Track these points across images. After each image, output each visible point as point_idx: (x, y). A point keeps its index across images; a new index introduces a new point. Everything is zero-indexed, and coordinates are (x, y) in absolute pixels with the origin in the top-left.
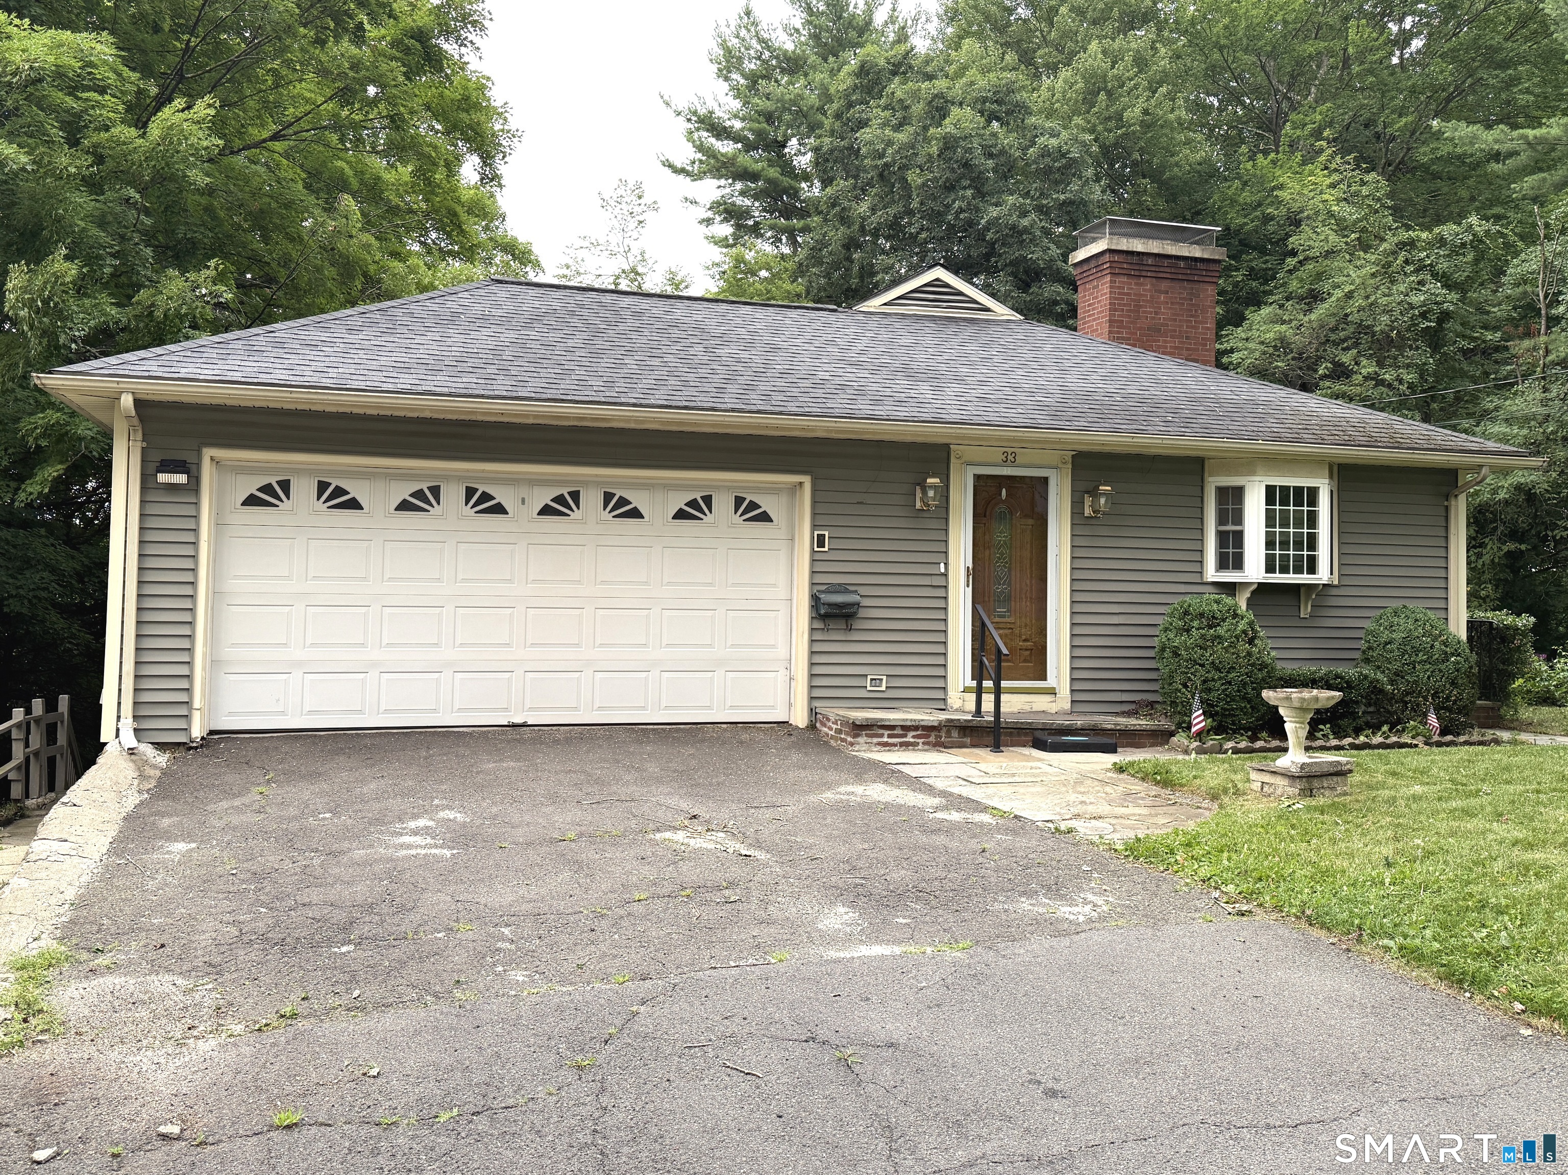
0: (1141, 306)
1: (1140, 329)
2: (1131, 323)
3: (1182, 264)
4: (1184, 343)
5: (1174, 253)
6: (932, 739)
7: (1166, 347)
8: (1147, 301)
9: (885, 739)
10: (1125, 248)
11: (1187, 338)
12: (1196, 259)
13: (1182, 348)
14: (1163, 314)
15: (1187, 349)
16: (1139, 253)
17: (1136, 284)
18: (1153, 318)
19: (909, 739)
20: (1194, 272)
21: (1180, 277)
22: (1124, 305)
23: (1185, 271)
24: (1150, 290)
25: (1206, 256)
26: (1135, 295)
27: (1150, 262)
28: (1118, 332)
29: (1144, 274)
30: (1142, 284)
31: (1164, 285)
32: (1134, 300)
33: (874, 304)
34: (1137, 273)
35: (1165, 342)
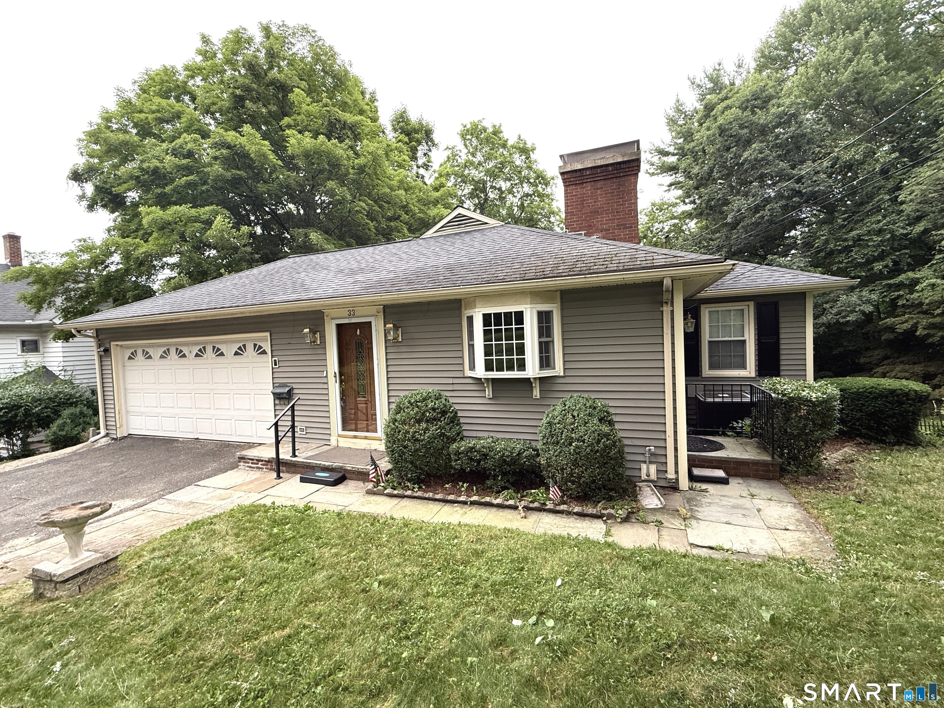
0: (585, 200)
1: (584, 214)
2: (578, 211)
3: (610, 169)
4: (615, 216)
5: (602, 163)
6: (269, 467)
7: (603, 221)
8: (588, 196)
9: (250, 465)
10: (569, 169)
11: (617, 212)
12: (620, 163)
13: (614, 219)
14: (600, 201)
15: (618, 219)
16: (580, 170)
17: (581, 188)
18: (593, 205)
19: (259, 466)
20: (619, 171)
21: (610, 176)
22: (574, 202)
23: (612, 172)
24: (590, 190)
25: (626, 159)
26: (580, 194)
27: (588, 173)
28: (570, 219)
29: (585, 181)
30: (584, 188)
31: (599, 184)
32: (580, 198)
33: (430, 233)
34: (580, 182)
35: (602, 217)
